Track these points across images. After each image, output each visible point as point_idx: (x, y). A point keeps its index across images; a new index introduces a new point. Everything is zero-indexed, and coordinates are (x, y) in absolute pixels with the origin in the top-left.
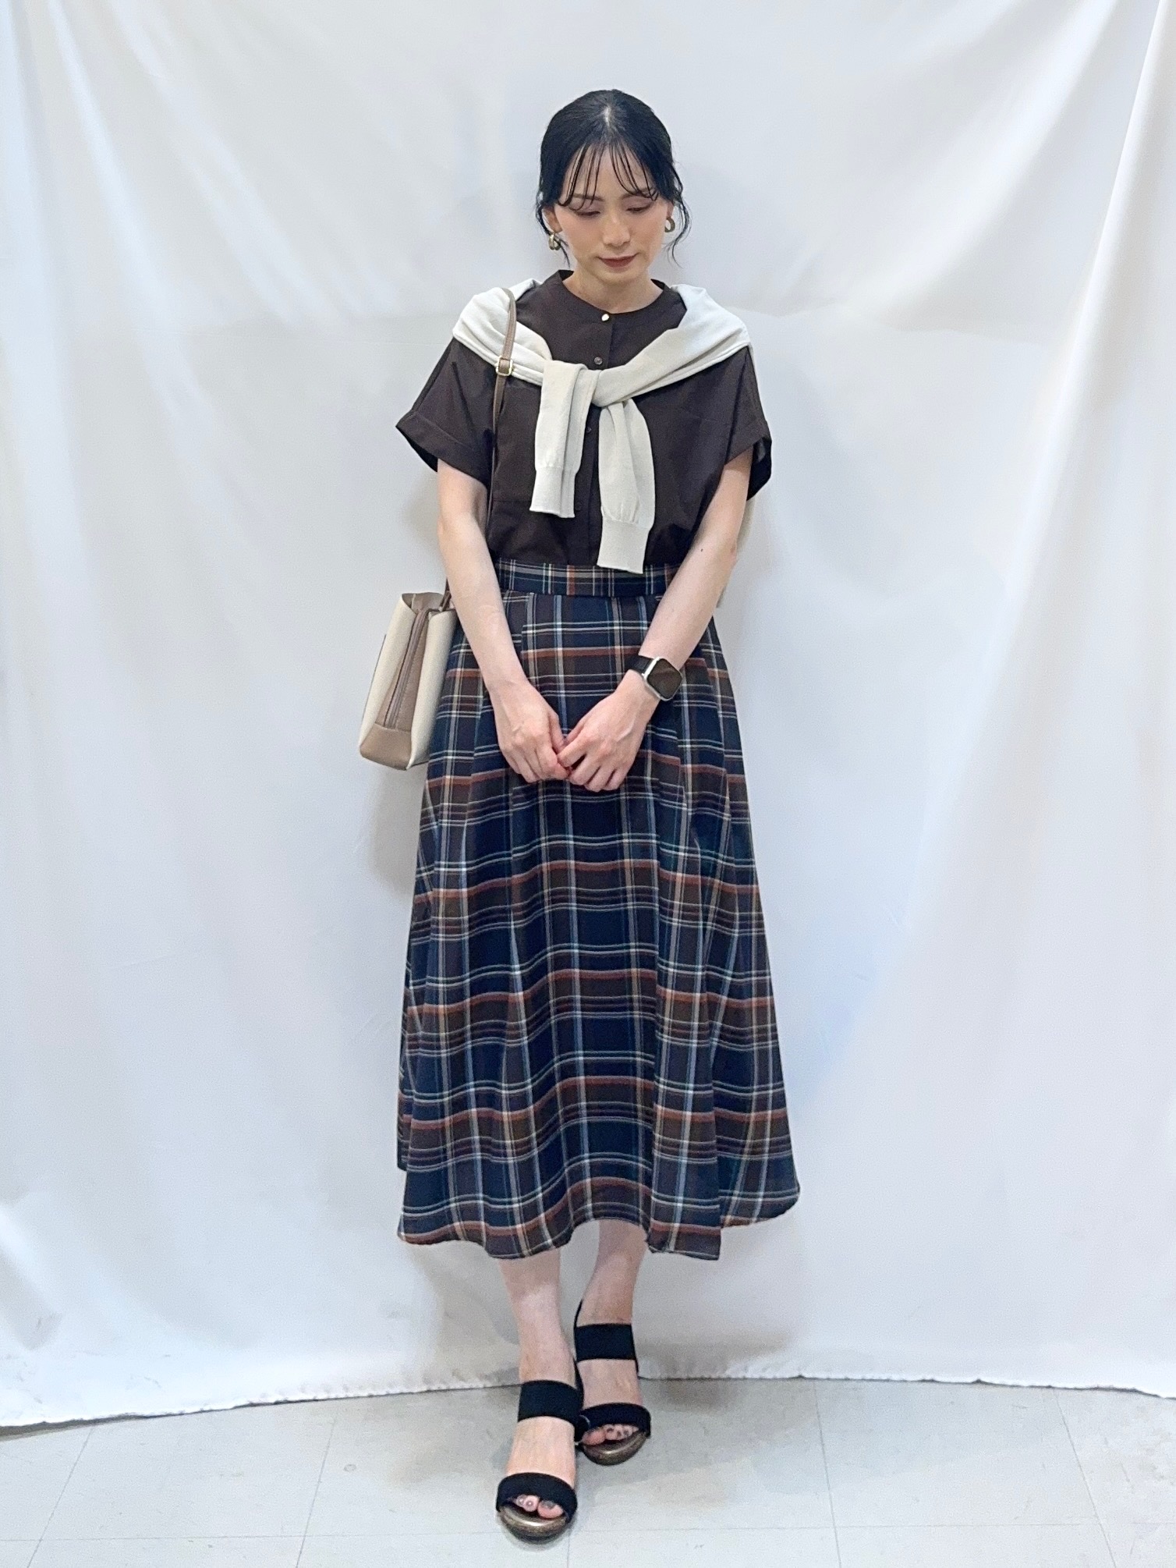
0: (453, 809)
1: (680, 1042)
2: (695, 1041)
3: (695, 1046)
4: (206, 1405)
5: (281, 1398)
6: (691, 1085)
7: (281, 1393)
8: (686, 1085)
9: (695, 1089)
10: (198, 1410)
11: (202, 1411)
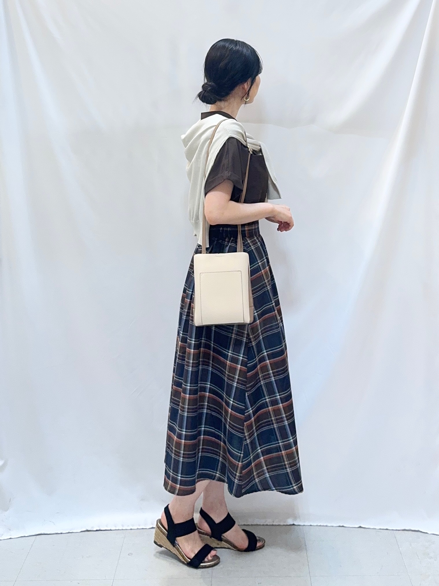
4: (70, 530)
5: (98, 529)
10: (68, 532)
11: (69, 533)
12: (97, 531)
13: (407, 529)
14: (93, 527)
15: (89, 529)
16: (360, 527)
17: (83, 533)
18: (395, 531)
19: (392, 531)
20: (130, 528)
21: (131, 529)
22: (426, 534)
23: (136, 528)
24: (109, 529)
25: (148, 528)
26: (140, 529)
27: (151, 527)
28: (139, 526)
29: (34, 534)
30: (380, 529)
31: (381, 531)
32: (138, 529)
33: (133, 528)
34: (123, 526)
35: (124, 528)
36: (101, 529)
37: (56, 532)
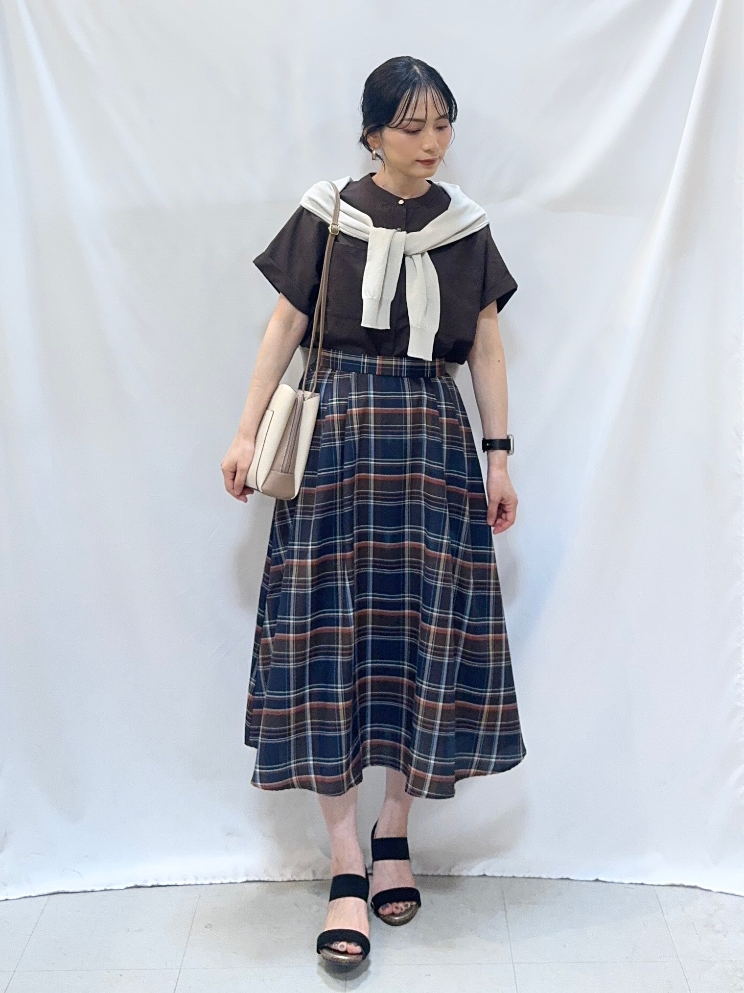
0: (304, 508)
1: (438, 659)
2: (447, 658)
3: (447, 661)
4: (109, 886)
5: (155, 883)
6: (443, 686)
7: (156, 880)
8: (440, 686)
9: (446, 689)
10: (103, 889)
11: (105, 890)
12: (153, 886)
13: (676, 883)
14: (146, 881)
15: (139, 884)
16: (597, 880)
17: (130, 890)
18: (658, 887)
19: (652, 887)
20: (208, 883)
21: (211, 884)
22: (710, 892)
23: (219, 882)
24: (174, 884)
25: (239, 881)
26: (226, 883)
27: (245, 880)
28: (225, 878)
29: (46, 893)
30: (631, 884)
31: (633, 886)
32: (222, 883)
33: (213, 882)
34: (197, 879)
35: (199, 883)
36: (160, 884)
37: (84, 889)
